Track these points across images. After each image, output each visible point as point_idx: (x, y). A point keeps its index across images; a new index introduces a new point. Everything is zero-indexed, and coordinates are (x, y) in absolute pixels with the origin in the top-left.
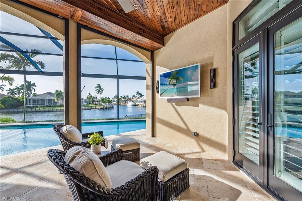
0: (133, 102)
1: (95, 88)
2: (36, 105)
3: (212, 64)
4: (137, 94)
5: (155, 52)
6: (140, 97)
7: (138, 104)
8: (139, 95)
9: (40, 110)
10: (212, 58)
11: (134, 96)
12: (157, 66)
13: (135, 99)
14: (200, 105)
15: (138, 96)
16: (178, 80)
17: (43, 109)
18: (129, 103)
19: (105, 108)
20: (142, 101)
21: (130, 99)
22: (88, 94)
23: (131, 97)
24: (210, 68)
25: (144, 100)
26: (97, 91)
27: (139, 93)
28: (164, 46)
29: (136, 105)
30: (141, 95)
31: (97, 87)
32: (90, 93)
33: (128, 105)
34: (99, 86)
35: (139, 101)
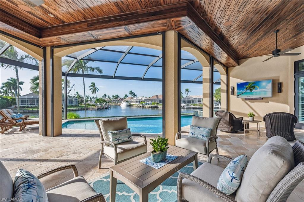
0: (127, 102)
1: (89, 87)
2: (27, 105)
3: (279, 80)
4: (129, 94)
5: (229, 69)
6: (133, 97)
7: (133, 104)
8: (132, 95)
9: (33, 110)
10: (279, 77)
11: (126, 96)
12: (231, 78)
13: (127, 98)
14: (269, 102)
15: (130, 96)
16: (255, 87)
17: (36, 110)
18: (123, 103)
19: (102, 109)
20: (136, 101)
21: (123, 99)
22: (76, 94)
23: (123, 97)
24: (277, 82)
25: (139, 100)
26: (91, 90)
27: (132, 93)
28: (239, 65)
29: (130, 106)
30: (134, 95)
31: (91, 86)
32: (77, 93)
33: (122, 105)
34: (94, 85)
35: (133, 101)
